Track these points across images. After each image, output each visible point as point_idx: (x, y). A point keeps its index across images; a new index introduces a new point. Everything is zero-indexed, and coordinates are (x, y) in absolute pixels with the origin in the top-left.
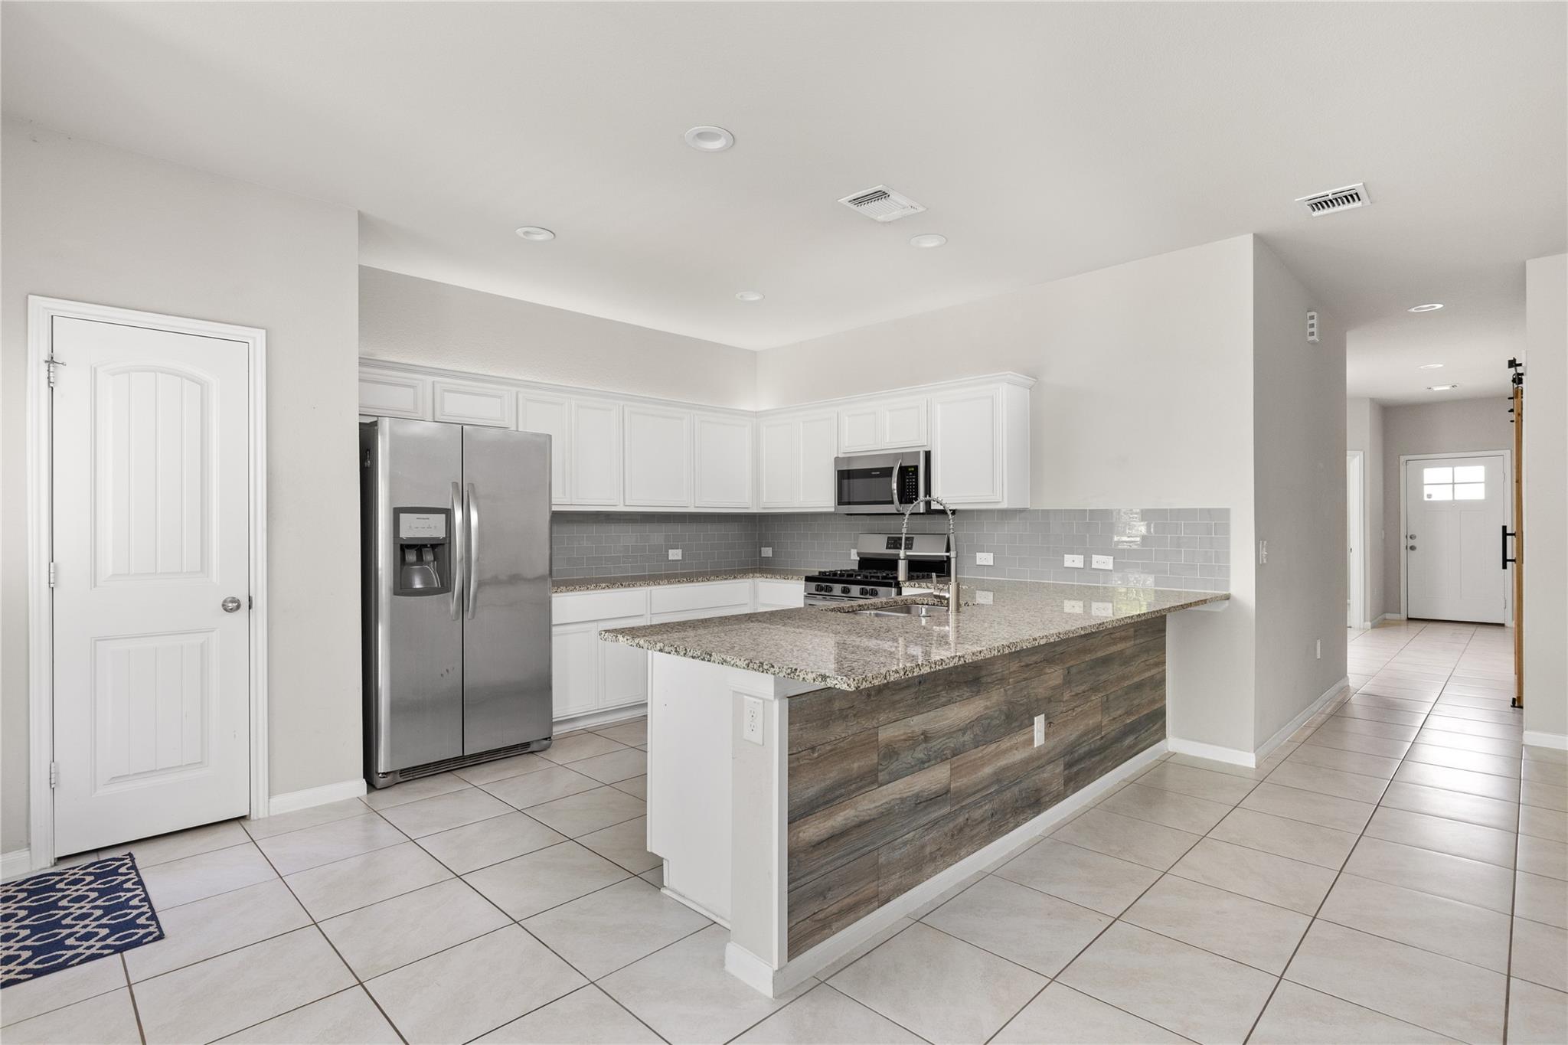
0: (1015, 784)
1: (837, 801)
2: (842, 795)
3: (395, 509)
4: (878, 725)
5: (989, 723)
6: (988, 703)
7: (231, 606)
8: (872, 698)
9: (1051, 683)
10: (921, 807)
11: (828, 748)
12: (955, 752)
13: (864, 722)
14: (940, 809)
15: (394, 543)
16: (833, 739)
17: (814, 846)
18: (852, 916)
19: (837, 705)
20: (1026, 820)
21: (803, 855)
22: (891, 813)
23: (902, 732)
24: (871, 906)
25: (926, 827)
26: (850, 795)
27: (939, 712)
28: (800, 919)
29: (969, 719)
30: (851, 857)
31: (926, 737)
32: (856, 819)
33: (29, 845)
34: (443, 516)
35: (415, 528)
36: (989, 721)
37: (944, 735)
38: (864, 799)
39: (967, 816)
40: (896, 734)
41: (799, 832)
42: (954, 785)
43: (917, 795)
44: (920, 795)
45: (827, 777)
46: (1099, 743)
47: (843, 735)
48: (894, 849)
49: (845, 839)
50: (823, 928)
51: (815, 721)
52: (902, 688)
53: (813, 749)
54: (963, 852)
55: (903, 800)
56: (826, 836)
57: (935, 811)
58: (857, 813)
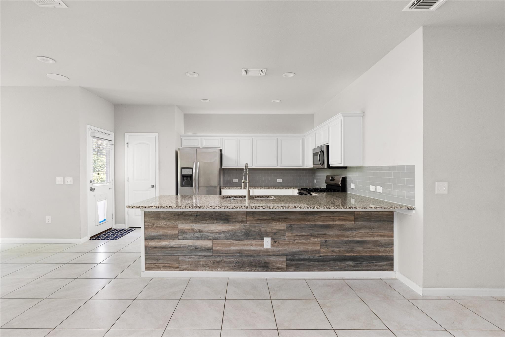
0: (251, 257)
1: (162, 239)
2: (164, 238)
3: (181, 168)
4: (178, 224)
5: (234, 234)
6: (234, 228)
7: (153, 186)
8: (176, 216)
9: (276, 228)
10: (198, 250)
11: (159, 225)
12: (215, 239)
13: (172, 222)
14: (207, 253)
15: (181, 175)
16: (161, 223)
17: (154, 247)
18: (168, 269)
19: (162, 216)
20: (258, 271)
21: (150, 248)
22: (184, 248)
23: (189, 227)
24: (176, 270)
25: (200, 256)
26: (167, 239)
27: (207, 225)
28: (150, 263)
29: (222, 230)
30: (168, 254)
31: (200, 231)
32: (169, 245)
33: (125, 224)
34: (191, 169)
35: (185, 172)
36: (234, 233)
37: (209, 232)
38: (173, 241)
39: (221, 259)
40: (186, 227)
41: (149, 243)
42: (215, 248)
43: (196, 246)
44: (197, 246)
45: (158, 232)
46: (318, 257)
47: (165, 223)
48: (186, 258)
49: (165, 249)
50: (158, 268)
51: (154, 218)
52: (188, 216)
53: (153, 224)
54: (219, 269)
55: (189, 246)
56: (159, 246)
57: (205, 253)
58: (170, 244)
